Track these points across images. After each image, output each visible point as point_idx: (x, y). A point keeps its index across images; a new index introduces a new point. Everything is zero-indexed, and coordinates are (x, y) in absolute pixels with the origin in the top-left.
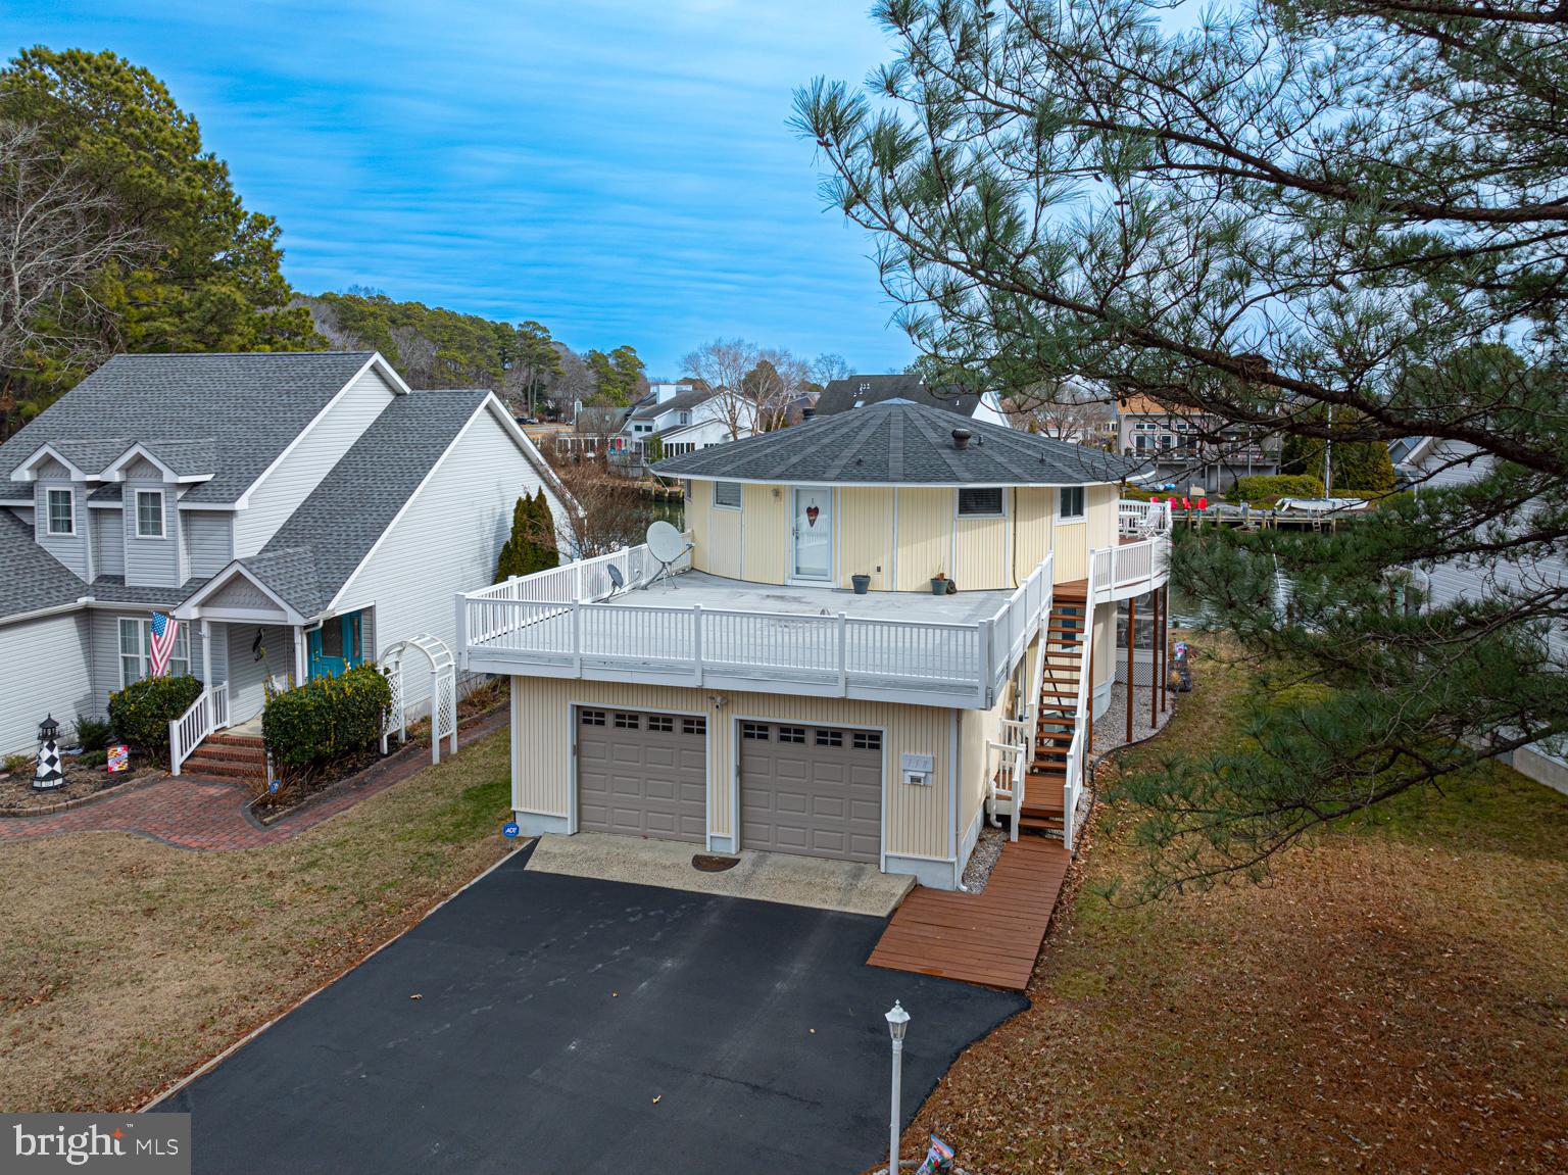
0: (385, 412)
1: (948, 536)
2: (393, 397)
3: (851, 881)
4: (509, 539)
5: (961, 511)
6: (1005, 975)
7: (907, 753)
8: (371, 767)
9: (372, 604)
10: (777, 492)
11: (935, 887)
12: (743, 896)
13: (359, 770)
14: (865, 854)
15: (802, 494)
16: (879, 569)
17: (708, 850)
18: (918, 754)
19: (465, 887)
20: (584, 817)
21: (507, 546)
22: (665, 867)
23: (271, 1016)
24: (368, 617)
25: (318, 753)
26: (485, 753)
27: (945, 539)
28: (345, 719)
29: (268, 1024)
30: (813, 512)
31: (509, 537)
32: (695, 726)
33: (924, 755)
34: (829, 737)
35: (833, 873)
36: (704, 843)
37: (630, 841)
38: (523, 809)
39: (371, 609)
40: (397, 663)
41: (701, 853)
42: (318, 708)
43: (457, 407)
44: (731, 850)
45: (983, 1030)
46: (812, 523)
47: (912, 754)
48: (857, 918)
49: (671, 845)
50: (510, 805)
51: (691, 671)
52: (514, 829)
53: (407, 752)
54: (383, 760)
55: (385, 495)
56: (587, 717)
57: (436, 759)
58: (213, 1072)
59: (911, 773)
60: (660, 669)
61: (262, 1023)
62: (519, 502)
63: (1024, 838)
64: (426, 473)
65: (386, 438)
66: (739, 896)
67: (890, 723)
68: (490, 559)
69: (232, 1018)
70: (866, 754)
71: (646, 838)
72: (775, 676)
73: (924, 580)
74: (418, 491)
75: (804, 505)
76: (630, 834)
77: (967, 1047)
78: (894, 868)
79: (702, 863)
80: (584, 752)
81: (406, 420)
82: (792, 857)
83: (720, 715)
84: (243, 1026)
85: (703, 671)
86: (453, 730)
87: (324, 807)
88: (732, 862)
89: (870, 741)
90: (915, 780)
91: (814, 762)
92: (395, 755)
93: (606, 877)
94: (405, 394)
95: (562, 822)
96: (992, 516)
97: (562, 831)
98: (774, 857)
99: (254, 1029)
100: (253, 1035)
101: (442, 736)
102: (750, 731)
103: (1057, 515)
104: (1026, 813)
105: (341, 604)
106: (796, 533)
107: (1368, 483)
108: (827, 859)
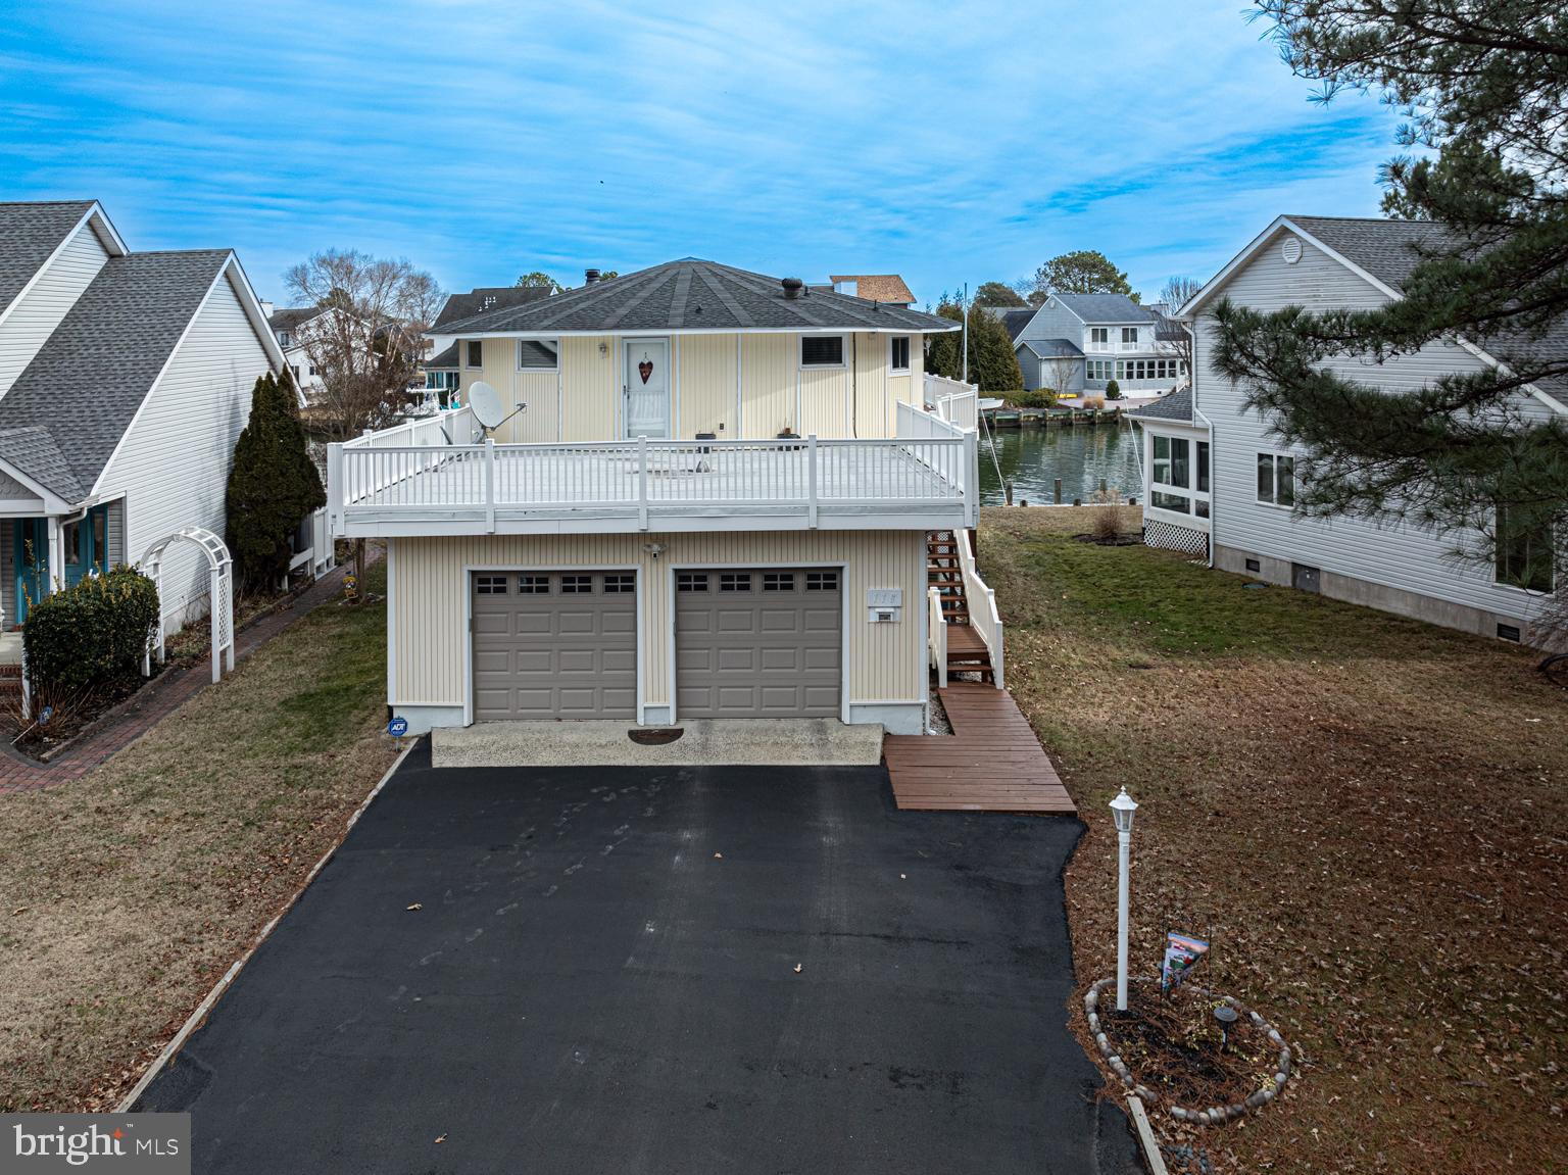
0: (100, 275)
1: (793, 388)
2: (106, 259)
3: (819, 736)
4: (246, 426)
5: (806, 361)
6: (1048, 800)
7: (872, 588)
8: (140, 691)
9: (123, 495)
10: (604, 348)
11: (904, 733)
12: (711, 763)
13: (127, 695)
14: (825, 705)
15: (632, 348)
16: (722, 426)
17: (641, 722)
18: (885, 588)
19: (374, 793)
20: (481, 703)
21: (244, 434)
22: (600, 746)
23: (236, 957)
24: (117, 512)
25: (99, 669)
26: (269, 666)
27: (790, 391)
28: (124, 627)
29: (237, 966)
30: (646, 369)
31: (245, 423)
32: (623, 582)
33: (891, 588)
34: (778, 580)
35: (794, 731)
36: (635, 717)
37: (543, 725)
38: (399, 703)
39: (120, 502)
40: (156, 565)
41: (634, 727)
42: (98, 612)
43: (193, 268)
44: (669, 720)
45: (1066, 853)
46: (645, 380)
47: (878, 588)
48: (851, 769)
49: (594, 724)
50: (386, 699)
51: (634, 514)
52: (402, 726)
53: (171, 674)
54: (150, 683)
55: (129, 365)
56: (485, 584)
57: (216, 677)
58: (205, 1029)
59: (878, 610)
60: (595, 514)
61: (228, 966)
62: (259, 382)
63: (952, 684)
64: (176, 340)
65: (110, 303)
66: (706, 764)
67: (853, 558)
68: (226, 449)
69: (180, 968)
70: (822, 595)
71: (560, 720)
72: (735, 511)
73: (770, 435)
74: (171, 359)
75: (638, 358)
76: (539, 718)
77: (1063, 870)
78: (862, 717)
79: (640, 737)
80: (480, 627)
81: (130, 284)
82: (739, 721)
83: (655, 566)
84: (206, 974)
85: (649, 512)
86: (230, 641)
87: (107, 737)
88: (678, 733)
89: (827, 580)
90: (884, 617)
91: (762, 610)
92: (160, 677)
93: (538, 763)
94: (121, 256)
95: (457, 713)
96: (833, 367)
97: (457, 723)
98: (719, 724)
99: (223, 973)
100: (228, 978)
101: (222, 648)
102: (688, 582)
103: (890, 365)
104: (952, 658)
105: (102, 490)
106: (627, 390)
107: (997, 384)
108: (779, 718)
